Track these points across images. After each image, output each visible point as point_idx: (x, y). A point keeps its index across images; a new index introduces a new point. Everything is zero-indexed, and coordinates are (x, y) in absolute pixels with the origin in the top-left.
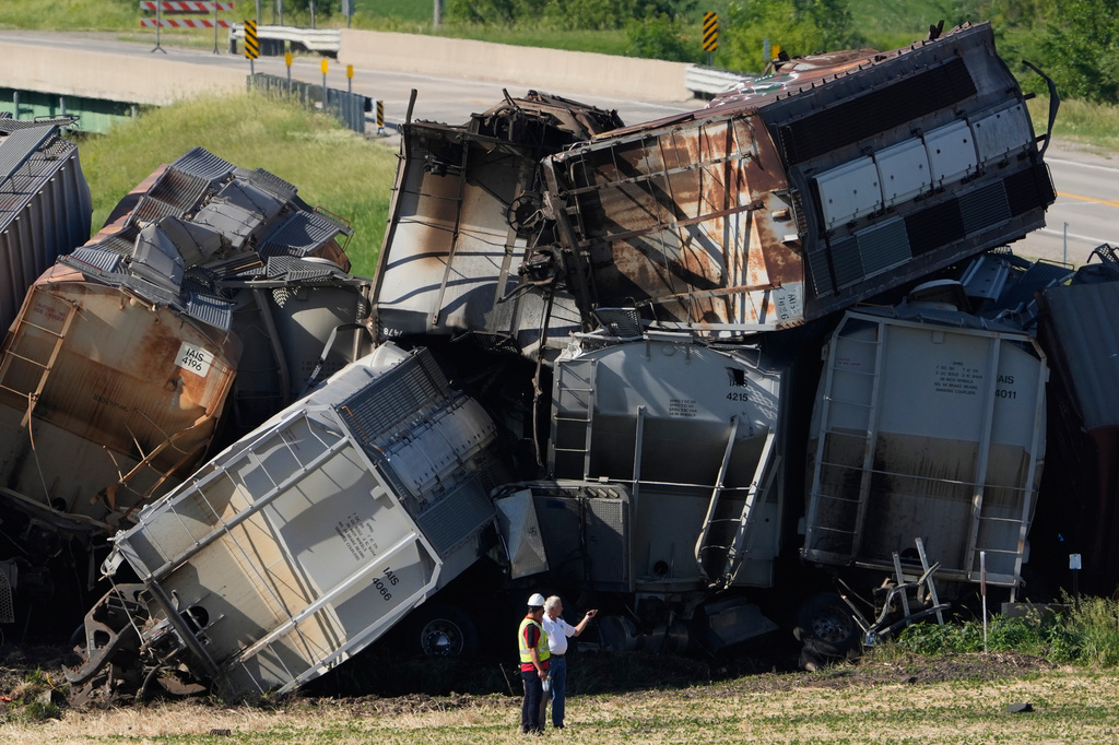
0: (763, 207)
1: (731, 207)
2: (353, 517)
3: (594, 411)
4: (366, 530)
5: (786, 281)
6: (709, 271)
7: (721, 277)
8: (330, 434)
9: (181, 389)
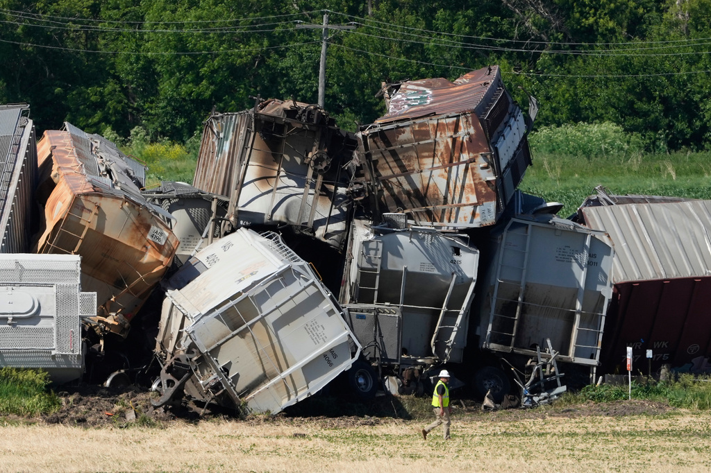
0: (474, 161)
1: (454, 162)
2: (314, 322)
3: (381, 268)
4: (320, 329)
5: (486, 201)
6: (438, 195)
7: (445, 198)
8: (302, 277)
9: (150, 251)
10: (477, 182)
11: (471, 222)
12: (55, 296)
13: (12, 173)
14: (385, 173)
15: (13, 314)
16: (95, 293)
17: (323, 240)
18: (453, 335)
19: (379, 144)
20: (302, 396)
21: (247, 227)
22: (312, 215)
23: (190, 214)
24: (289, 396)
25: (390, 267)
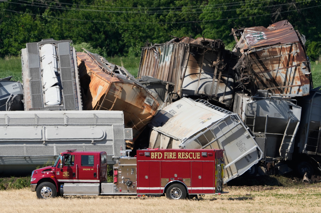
0: (300, 66)
1: (289, 66)
2: (241, 141)
3: (256, 116)
4: (243, 145)
5: (305, 84)
6: (281, 81)
7: (285, 83)
8: (235, 121)
9: (145, 109)
10: (301, 75)
11: (298, 93)
12: (113, 130)
13: (74, 72)
14: (257, 71)
15: (94, 139)
16: (132, 129)
17: (222, 103)
18: (289, 147)
19: (253, 57)
20: (235, 176)
21: (187, 97)
22: (217, 91)
23: (156, 92)
24: (229, 176)
25: (261, 116)
